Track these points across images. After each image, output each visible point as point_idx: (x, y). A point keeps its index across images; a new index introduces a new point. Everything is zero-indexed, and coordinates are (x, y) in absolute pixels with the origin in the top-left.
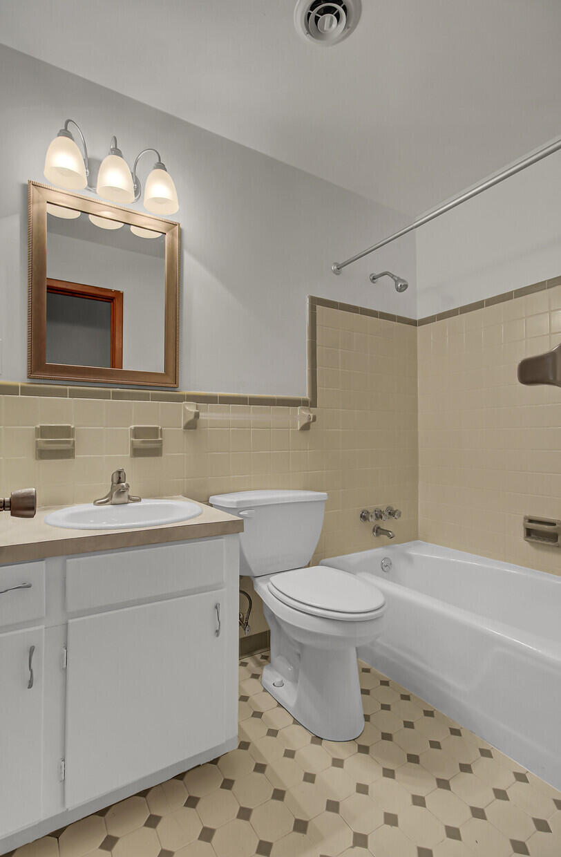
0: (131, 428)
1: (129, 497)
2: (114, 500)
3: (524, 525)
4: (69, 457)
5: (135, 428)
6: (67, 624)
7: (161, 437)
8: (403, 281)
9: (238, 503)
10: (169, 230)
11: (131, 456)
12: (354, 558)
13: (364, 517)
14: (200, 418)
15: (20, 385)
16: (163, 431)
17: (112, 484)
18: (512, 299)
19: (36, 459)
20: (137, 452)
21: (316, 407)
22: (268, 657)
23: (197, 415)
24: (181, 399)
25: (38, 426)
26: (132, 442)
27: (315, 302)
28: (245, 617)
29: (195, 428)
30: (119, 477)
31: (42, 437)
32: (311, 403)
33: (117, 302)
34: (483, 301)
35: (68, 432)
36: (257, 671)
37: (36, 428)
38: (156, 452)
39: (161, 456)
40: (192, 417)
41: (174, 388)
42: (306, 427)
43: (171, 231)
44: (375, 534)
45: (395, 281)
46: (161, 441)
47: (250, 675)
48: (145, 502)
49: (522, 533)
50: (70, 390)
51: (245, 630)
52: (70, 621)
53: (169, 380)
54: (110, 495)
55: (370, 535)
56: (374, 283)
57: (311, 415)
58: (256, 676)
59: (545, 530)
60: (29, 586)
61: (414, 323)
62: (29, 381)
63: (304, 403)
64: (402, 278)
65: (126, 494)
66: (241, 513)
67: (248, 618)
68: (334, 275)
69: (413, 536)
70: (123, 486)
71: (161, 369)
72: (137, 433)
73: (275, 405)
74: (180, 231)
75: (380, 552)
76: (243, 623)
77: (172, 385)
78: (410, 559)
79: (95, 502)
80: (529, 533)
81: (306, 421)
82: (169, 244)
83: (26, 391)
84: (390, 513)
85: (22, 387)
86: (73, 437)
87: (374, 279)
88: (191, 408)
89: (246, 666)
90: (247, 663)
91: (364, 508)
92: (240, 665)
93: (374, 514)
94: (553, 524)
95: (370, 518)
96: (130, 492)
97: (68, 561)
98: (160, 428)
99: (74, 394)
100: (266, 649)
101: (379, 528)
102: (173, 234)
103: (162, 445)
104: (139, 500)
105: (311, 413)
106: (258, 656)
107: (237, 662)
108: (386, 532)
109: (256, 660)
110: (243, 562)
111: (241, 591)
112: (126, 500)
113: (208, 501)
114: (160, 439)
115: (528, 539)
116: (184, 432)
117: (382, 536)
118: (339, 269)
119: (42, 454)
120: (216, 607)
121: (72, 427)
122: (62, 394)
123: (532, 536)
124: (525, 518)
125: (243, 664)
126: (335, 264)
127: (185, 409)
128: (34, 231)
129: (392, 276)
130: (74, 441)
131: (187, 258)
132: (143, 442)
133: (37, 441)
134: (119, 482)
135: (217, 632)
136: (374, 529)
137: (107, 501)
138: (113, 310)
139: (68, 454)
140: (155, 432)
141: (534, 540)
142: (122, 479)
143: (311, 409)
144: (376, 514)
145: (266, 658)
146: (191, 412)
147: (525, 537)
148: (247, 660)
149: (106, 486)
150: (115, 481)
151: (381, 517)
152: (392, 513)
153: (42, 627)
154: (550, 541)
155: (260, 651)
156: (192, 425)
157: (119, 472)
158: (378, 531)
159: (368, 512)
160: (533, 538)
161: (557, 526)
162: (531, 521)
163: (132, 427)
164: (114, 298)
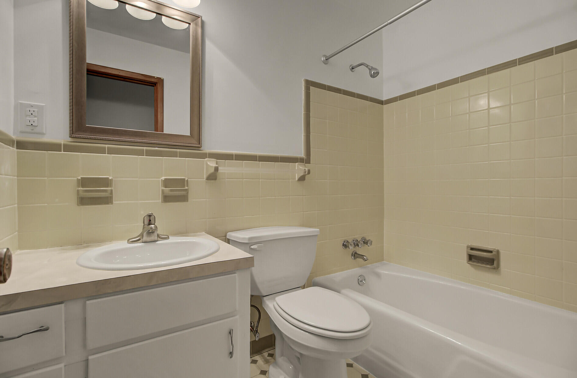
0: (162, 180)
1: (158, 235)
2: (145, 238)
3: (467, 252)
4: (107, 203)
5: (165, 179)
6: (88, 360)
7: (187, 186)
8: (376, 69)
9: (250, 239)
10: (193, 21)
11: (162, 202)
12: (338, 276)
13: (345, 245)
14: (219, 171)
15: (62, 143)
16: (188, 181)
17: (144, 225)
18: (458, 83)
19: (78, 205)
20: (166, 199)
21: (310, 163)
22: (273, 354)
23: (216, 169)
24: (204, 156)
25: (79, 178)
26: (163, 191)
27: (309, 84)
28: (256, 325)
29: (215, 179)
30: (150, 220)
31: (82, 187)
32: (307, 160)
33: (159, 86)
34: (436, 84)
35: (106, 182)
36: (265, 367)
37: (77, 179)
38: (183, 198)
39: (188, 201)
40: (212, 170)
41: (198, 148)
42: (302, 179)
43: (194, 22)
44: (353, 257)
45: (370, 69)
46: (187, 190)
47: (259, 372)
48: (173, 240)
49: (465, 257)
50: (108, 148)
51: (255, 336)
52: (90, 358)
53: (194, 142)
54: (142, 235)
55: (350, 258)
56: (353, 71)
57: (307, 169)
58: (264, 373)
59: (485, 256)
60: (47, 329)
61: (381, 102)
62: (70, 139)
63: (301, 160)
64: (374, 67)
65: (156, 234)
66: (252, 247)
67: (257, 327)
68: (324, 64)
69: (380, 258)
70: (151, 228)
71: (186, 132)
72: (167, 183)
73: (278, 162)
74: (203, 23)
75: (356, 271)
76: (254, 330)
77: (197, 146)
78: (378, 275)
79: (128, 241)
80: (471, 258)
81: (302, 174)
82: (193, 33)
83: (68, 148)
84: (364, 242)
85: (64, 145)
86: (111, 187)
87: (353, 68)
88: (212, 163)
89: (256, 363)
90: (257, 361)
91: (346, 238)
92: (251, 363)
93: (352, 244)
94: (491, 252)
95: (350, 246)
96: (159, 232)
97: (88, 302)
98: (186, 179)
99: (111, 151)
100: (271, 348)
101: (356, 253)
102: (196, 24)
103: (188, 193)
104: (168, 238)
105: (306, 167)
106: (266, 354)
107: (249, 360)
108: (362, 256)
109: (263, 356)
110: (254, 285)
111: (252, 306)
112: (156, 238)
113: (226, 236)
114: (187, 188)
115: (470, 262)
116: (206, 182)
117: (357, 259)
118: (327, 60)
119: (83, 201)
120: (230, 333)
121: (110, 178)
122: (102, 151)
123: (473, 260)
124: (468, 247)
125: (254, 362)
126: (324, 56)
127: (207, 164)
128: (75, 13)
129: (367, 66)
130: (112, 190)
131: (209, 45)
132: (171, 191)
133: (78, 191)
134: (150, 224)
135: (231, 354)
136: (352, 254)
137: (139, 240)
138: (156, 92)
139: (107, 200)
140: (182, 182)
141: (475, 264)
142: (152, 222)
143: (306, 164)
144: (354, 243)
145: (271, 355)
146: (212, 167)
147: (468, 261)
148: (257, 358)
149: (138, 227)
150: (147, 222)
151: (358, 246)
152: (366, 242)
153: (62, 365)
154: (488, 264)
155: (267, 350)
156: (213, 177)
157: (150, 216)
158: (355, 255)
159: (348, 242)
160: (474, 262)
161: (494, 253)
162: (472, 249)
163: (163, 178)
164: (157, 83)
